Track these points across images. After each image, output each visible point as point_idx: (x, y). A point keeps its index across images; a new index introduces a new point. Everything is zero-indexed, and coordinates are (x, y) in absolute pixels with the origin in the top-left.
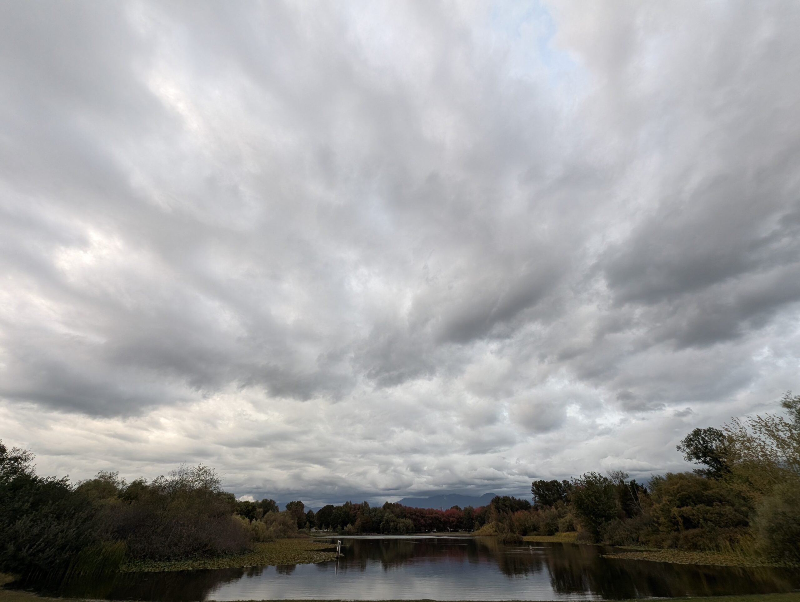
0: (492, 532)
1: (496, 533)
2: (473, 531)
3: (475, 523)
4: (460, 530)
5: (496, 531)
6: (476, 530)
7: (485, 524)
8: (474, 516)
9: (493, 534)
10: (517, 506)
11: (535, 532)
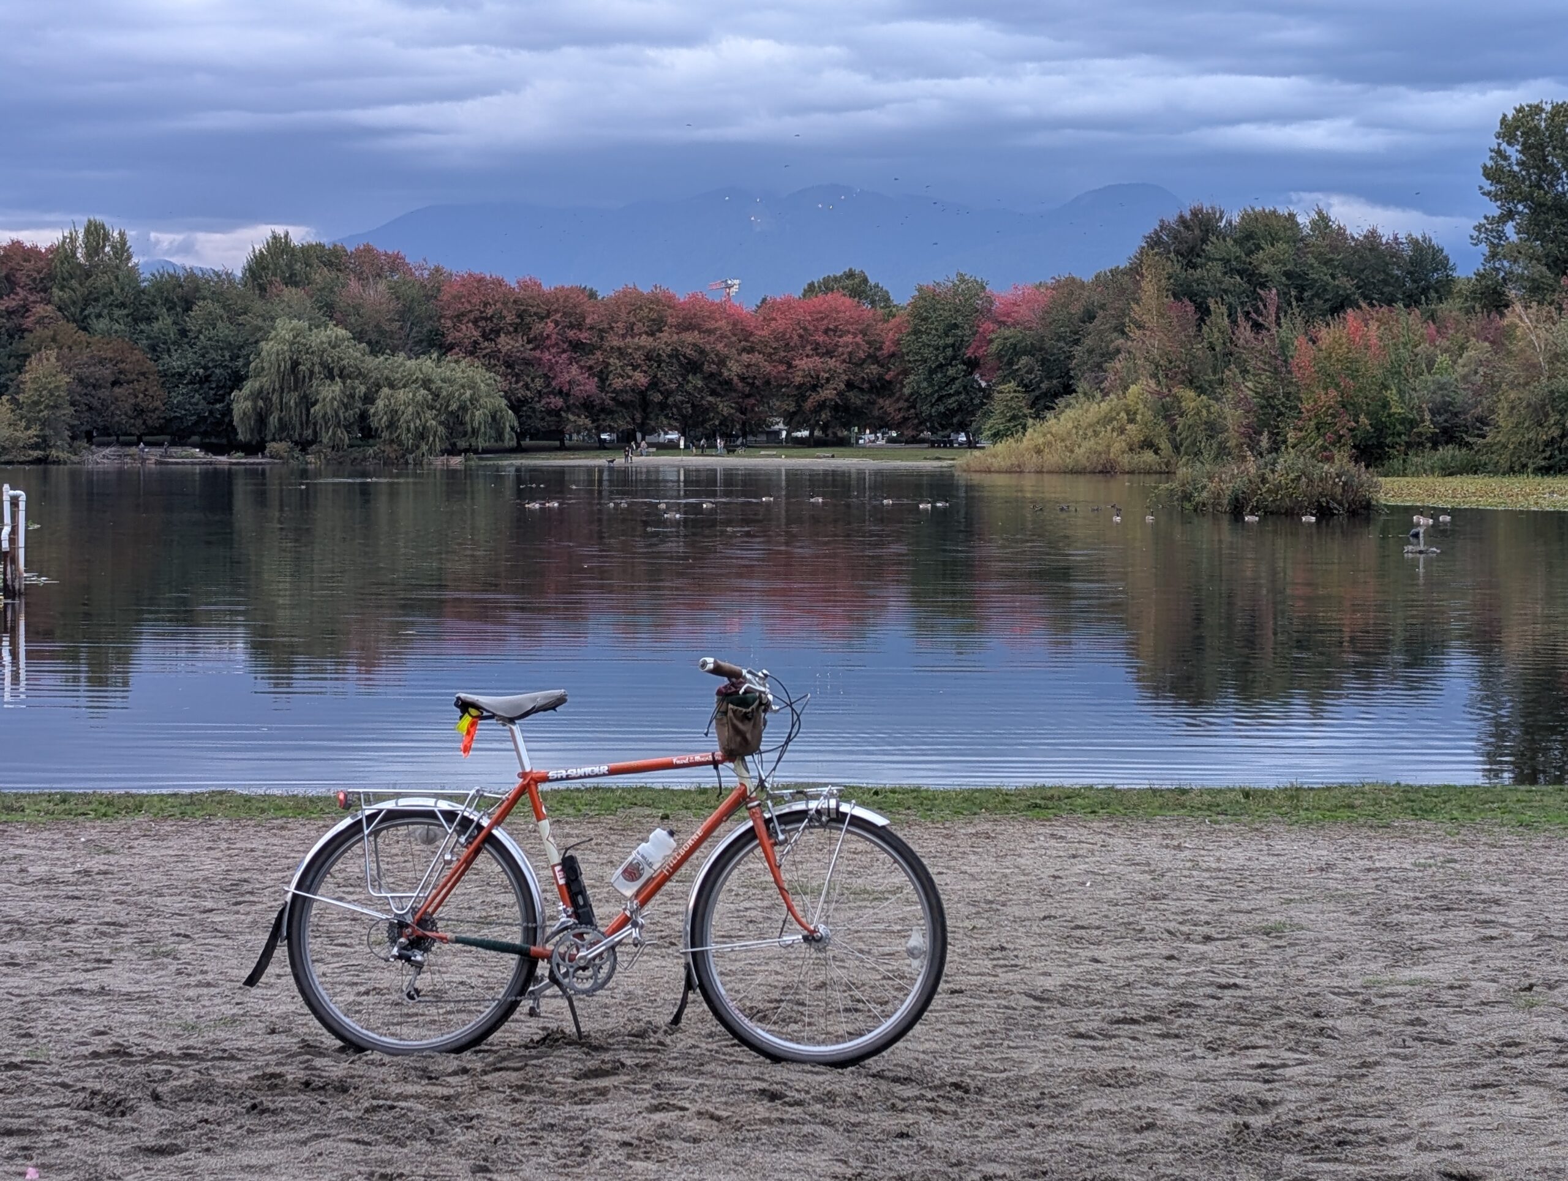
0: (1119, 444)
1: (1149, 456)
2: (971, 445)
3: (987, 394)
4: (868, 436)
5: (1148, 444)
6: (997, 436)
7: (1070, 399)
8: (993, 347)
9: (1125, 460)
10: (1346, 283)
11: (1447, 452)
